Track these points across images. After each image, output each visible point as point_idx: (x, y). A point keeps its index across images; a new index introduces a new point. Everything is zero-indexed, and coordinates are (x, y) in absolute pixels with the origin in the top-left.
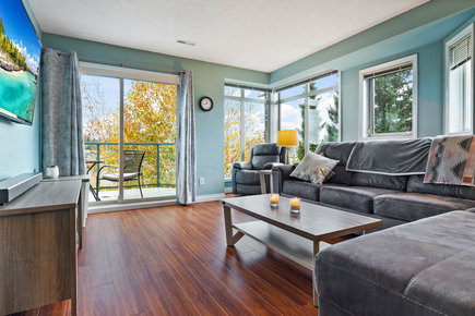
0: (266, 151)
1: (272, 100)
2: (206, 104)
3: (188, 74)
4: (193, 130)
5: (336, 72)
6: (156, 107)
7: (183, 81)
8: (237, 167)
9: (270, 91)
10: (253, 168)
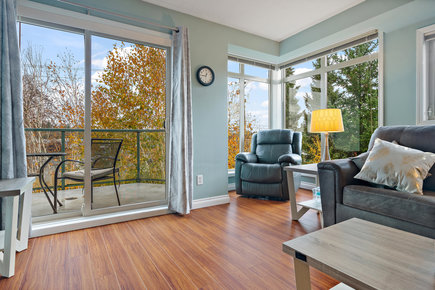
0: (274, 139)
1: (274, 78)
2: (205, 76)
3: (182, 32)
4: (189, 111)
5: (375, 35)
6: (134, 89)
7: (176, 42)
8: (242, 160)
9: (273, 67)
10: (258, 161)
